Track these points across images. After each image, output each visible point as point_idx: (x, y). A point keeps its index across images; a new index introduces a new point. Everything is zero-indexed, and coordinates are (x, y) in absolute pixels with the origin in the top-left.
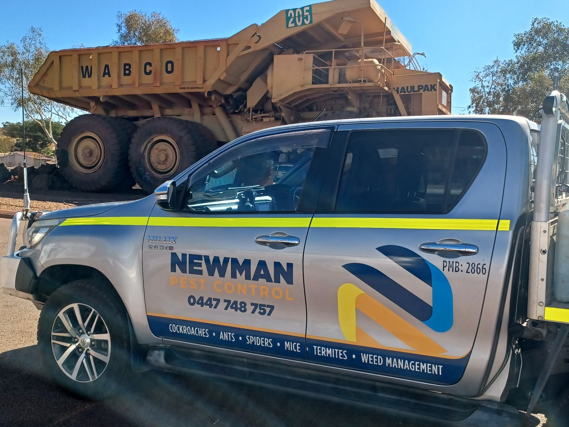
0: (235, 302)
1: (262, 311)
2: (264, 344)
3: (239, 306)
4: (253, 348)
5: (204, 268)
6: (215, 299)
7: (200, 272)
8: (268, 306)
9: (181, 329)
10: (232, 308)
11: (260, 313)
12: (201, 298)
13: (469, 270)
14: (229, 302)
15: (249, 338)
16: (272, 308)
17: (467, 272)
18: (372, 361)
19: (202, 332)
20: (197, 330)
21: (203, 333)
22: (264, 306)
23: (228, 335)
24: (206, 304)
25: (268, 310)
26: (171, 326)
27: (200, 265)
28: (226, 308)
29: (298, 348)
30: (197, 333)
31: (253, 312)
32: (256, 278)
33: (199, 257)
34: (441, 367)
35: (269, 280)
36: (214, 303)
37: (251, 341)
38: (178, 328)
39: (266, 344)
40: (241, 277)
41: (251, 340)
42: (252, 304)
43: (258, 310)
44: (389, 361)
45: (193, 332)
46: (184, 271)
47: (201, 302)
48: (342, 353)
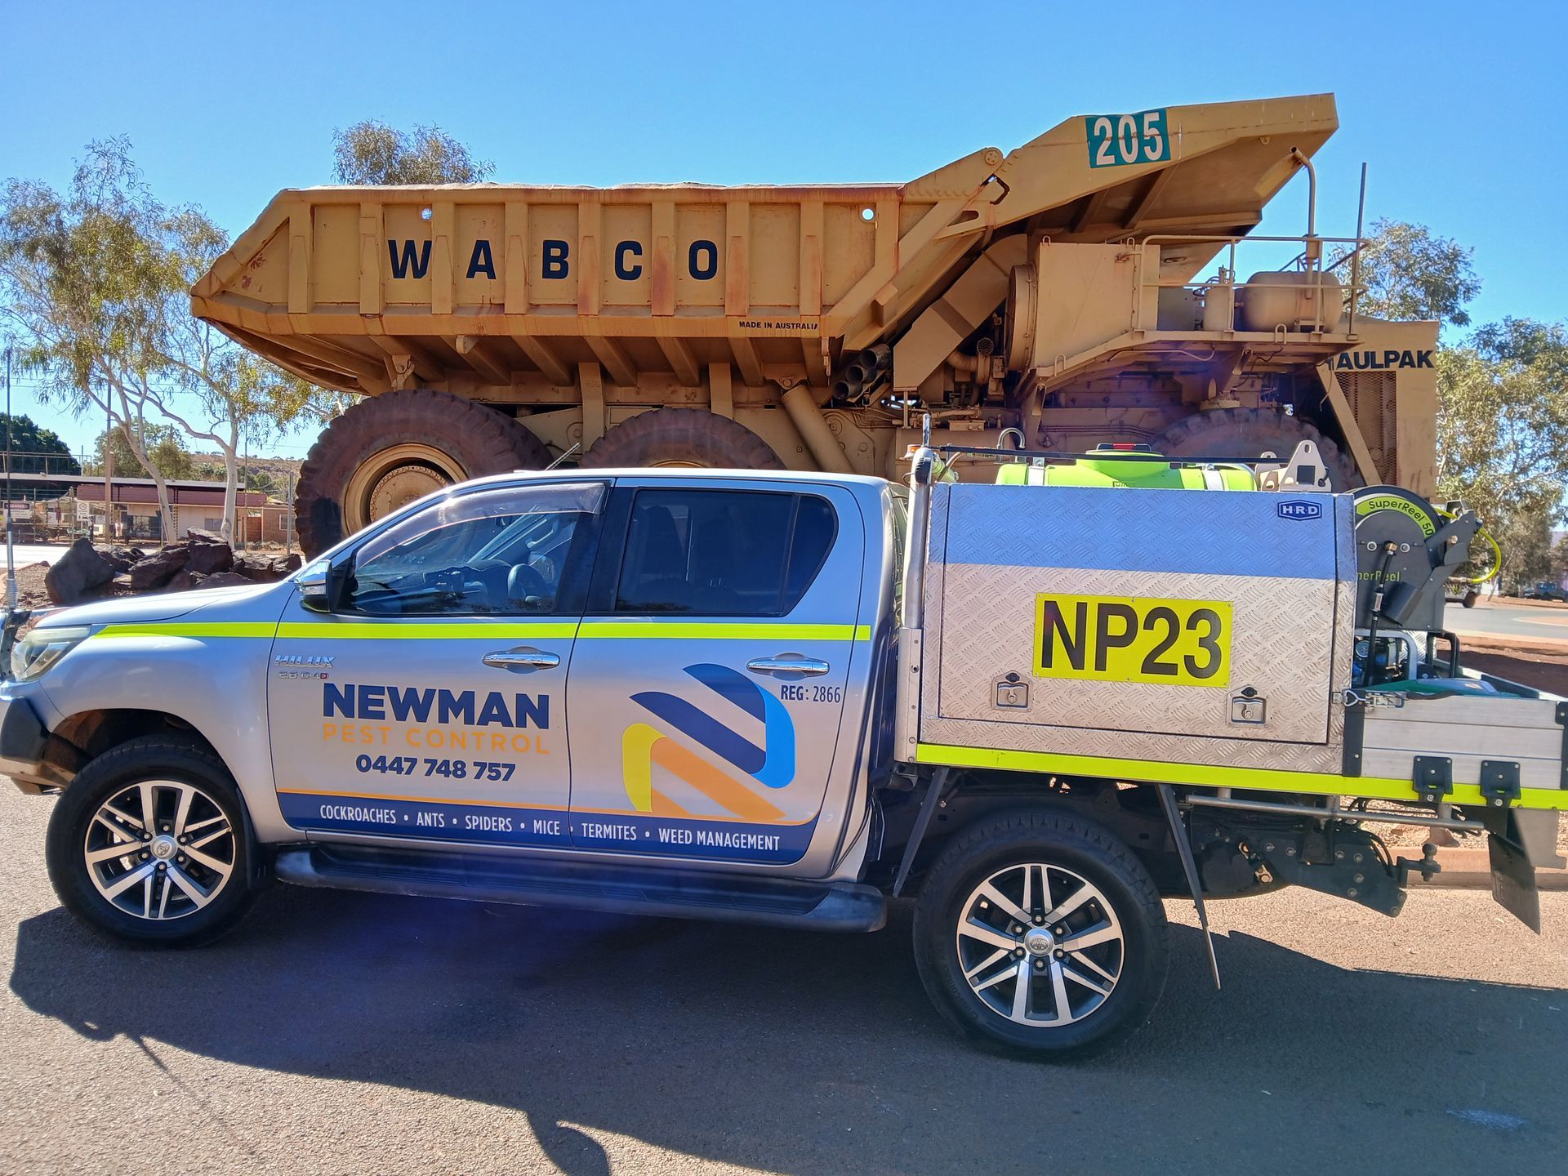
0: (446, 763)
1: (494, 774)
2: (497, 827)
3: (452, 768)
4: (478, 835)
5: (388, 708)
6: (407, 760)
7: (381, 716)
8: (505, 766)
9: (343, 813)
10: (439, 771)
11: (490, 777)
12: (382, 759)
13: (818, 698)
14: (434, 762)
15: (470, 820)
16: (512, 767)
17: (814, 700)
18: (676, 839)
19: (383, 816)
20: (374, 813)
21: (386, 817)
22: (498, 765)
23: (433, 817)
24: (391, 768)
25: (504, 771)
26: (325, 809)
27: (380, 703)
28: (429, 773)
29: (556, 828)
30: (374, 817)
31: (478, 776)
32: (484, 721)
33: (380, 690)
34: (777, 838)
35: (507, 722)
36: (406, 765)
37: (474, 824)
38: (338, 811)
39: (501, 826)
40: (456, 722)
41: (473, 822)
42: (476, 764)
43: (486, 773)
44: (701, 836)
45: (366, 816)
46: (349, 713)
47: (381, 765)
48: (628, 830)
